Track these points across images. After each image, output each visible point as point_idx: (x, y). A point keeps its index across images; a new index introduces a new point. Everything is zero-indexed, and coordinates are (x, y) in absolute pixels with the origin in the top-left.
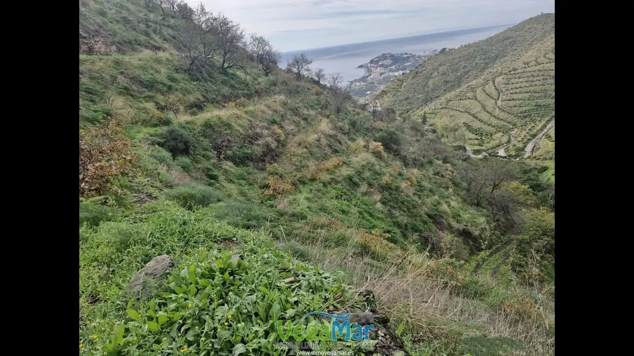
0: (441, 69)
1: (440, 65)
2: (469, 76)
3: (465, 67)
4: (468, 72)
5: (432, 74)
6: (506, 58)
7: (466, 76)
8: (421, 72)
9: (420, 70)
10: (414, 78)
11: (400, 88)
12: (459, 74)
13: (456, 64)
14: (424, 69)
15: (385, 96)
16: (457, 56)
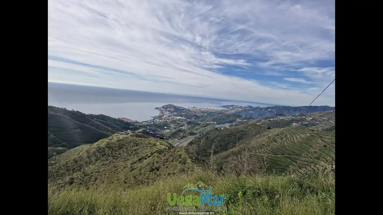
0: (218, 138)
1: (217, 136)
2: (230, 144)
3: (228, 140)
4: (229, 142)
5: (214, 140)
6: (243, 140)
7: (229, 145)
8: (209, 137)
9: (208, 136)
10: (206, 140)
11: (200, 143)
12: (226, 143)
13: (224, 138)
14: (209, 136)
15: (193, 146)
16: (224, 133)
